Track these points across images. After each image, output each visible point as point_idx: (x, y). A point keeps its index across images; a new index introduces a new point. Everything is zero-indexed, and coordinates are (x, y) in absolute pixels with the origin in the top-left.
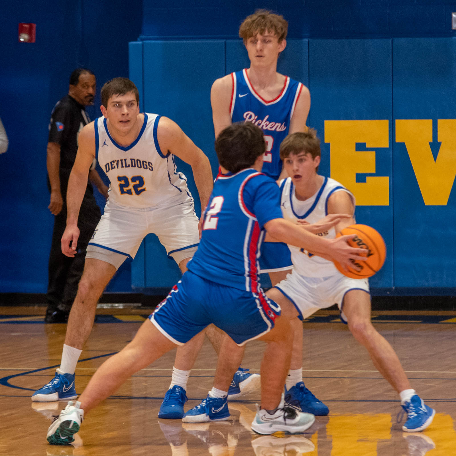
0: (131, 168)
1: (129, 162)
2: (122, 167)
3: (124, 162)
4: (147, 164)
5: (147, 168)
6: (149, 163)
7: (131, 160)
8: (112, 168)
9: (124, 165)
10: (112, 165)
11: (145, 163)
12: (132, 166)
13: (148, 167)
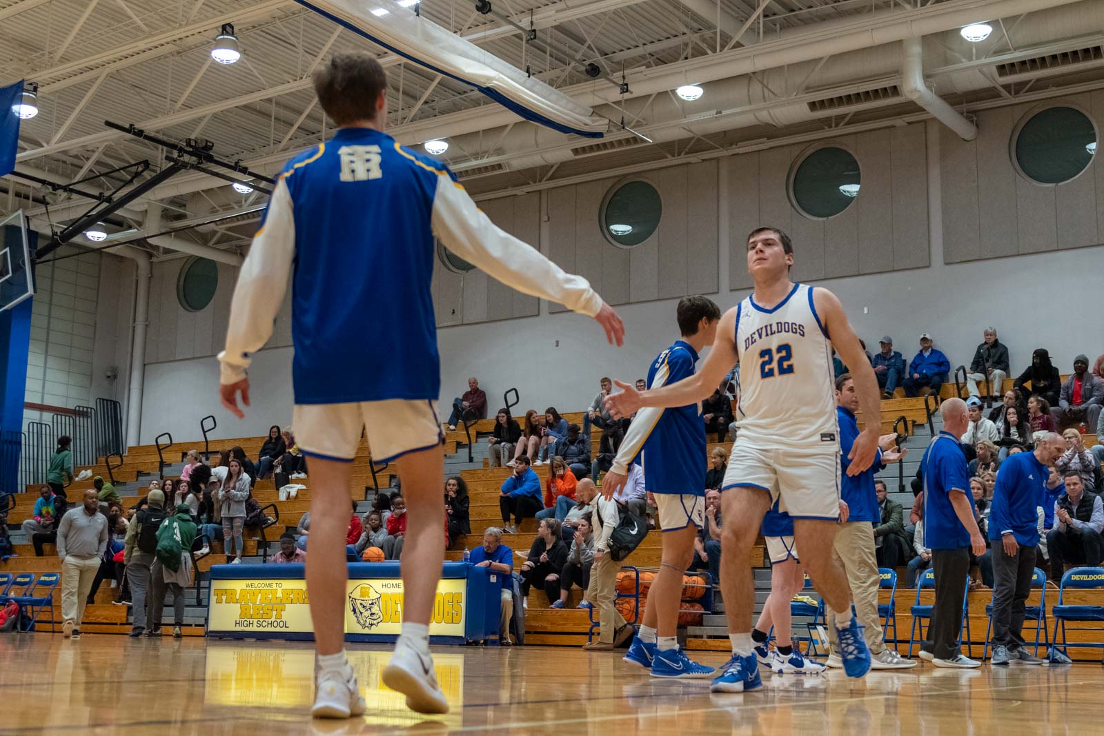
0: (777, 334)
1: (775, 328)
2: (767, 335)
3: (769, 328)
4: (797, 327)
5: (796, 333)
6: (800, 325)
7: (778, 323)
8: (752, 343)
9: (769, 332)
10: (752, 338)
11: (794, 326)
12: (778, 332)
13: (798, 331)
